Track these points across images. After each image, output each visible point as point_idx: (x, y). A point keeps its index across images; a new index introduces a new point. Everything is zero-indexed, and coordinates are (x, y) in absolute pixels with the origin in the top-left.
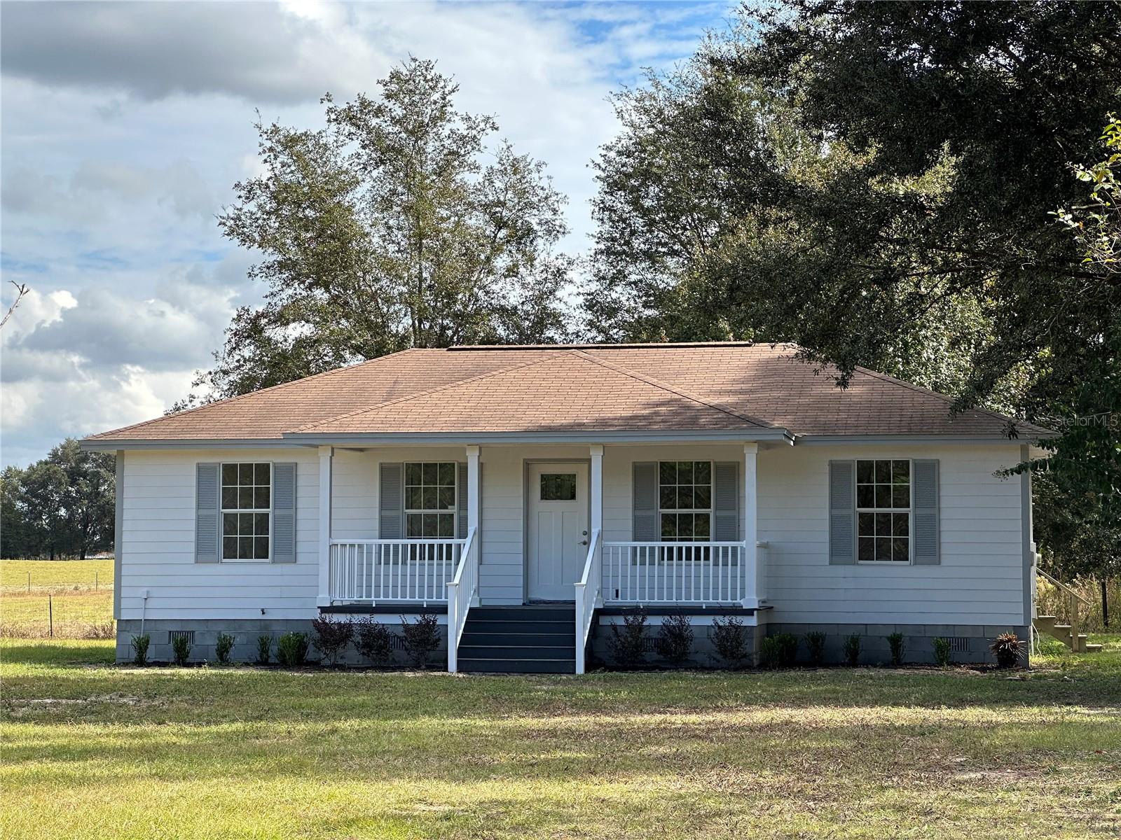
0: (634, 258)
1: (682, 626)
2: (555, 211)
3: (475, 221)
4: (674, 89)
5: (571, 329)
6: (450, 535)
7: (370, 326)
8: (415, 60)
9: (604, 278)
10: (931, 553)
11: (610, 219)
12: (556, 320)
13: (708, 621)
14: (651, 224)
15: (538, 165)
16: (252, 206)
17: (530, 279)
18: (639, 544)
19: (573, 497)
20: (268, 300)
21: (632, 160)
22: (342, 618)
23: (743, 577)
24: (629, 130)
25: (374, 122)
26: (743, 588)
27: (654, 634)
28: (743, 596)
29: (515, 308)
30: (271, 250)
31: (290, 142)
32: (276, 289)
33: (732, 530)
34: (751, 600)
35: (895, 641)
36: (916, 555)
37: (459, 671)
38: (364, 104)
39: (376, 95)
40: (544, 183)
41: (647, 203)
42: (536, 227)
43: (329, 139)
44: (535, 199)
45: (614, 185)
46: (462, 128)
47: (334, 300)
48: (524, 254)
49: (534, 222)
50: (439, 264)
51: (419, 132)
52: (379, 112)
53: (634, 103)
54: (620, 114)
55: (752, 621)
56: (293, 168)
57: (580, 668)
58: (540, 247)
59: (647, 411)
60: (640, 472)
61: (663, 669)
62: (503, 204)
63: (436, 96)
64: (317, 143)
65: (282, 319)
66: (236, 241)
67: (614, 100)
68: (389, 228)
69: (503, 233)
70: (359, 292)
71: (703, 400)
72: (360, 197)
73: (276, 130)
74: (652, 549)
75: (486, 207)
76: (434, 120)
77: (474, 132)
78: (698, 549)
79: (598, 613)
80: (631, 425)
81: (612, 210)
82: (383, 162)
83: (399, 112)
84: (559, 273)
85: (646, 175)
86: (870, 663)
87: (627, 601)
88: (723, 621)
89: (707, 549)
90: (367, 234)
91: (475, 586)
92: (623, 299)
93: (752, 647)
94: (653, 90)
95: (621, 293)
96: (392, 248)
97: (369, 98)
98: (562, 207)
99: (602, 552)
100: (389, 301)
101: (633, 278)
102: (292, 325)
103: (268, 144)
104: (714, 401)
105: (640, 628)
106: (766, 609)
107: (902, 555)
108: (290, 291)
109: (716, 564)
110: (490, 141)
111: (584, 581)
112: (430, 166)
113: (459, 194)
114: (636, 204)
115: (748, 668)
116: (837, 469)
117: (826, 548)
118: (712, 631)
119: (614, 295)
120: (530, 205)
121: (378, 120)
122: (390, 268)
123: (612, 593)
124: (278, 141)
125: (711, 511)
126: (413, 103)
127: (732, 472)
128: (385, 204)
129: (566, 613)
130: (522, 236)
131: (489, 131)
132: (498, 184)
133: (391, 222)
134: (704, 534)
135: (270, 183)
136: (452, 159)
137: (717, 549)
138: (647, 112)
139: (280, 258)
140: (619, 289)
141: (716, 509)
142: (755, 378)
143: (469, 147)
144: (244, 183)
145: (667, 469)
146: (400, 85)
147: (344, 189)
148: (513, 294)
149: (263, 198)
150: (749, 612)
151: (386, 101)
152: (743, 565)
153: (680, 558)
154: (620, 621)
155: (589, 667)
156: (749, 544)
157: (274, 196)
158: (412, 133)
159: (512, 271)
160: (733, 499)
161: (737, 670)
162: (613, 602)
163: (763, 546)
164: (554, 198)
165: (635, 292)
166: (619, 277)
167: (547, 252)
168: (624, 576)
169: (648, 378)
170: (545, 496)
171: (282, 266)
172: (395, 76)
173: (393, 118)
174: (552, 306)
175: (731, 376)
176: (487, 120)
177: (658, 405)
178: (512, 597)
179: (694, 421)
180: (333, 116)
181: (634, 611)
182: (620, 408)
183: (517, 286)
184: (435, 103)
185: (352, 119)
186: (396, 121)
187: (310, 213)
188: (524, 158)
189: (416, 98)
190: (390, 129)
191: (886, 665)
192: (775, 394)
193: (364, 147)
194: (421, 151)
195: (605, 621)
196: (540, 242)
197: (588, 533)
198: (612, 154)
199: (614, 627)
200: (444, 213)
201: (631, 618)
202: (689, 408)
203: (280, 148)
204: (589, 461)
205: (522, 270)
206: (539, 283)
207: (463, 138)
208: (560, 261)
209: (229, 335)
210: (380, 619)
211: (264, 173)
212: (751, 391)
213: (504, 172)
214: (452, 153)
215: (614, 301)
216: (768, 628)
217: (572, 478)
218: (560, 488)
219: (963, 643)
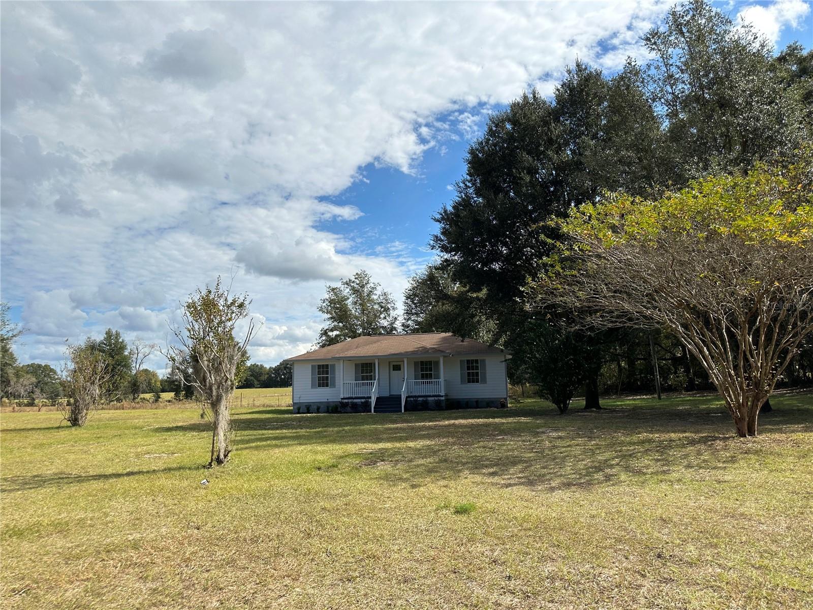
0: (413, 314)
1: (427, 400)
2: (394, 304)
3: (376, 307)
4: (421, 275)
5: (399, 331)
6: (371, 380)
7: (352, 331)
8: (361, 270)
9: (406, 319)
10: (484, 381)
11: (407, 305)
12: (395, 329)
13: (433, 398)
14: (416, 307)
15: (390, 294)
16: (325, 304)
17: (389, 320)
18: (416, 381)
19: (400, 370)
20: (329, 326)
21: (411, 292)
22: (346, 401)
23: (440, 388)
24: (411, 285)
25: (352, 284)
26: (441, 391)
27: (420, 402)
29: (386, 326)
30: (329, 314)
31: (333, 290)
32: (330, 323)
33: (437, 377)
34: (443, 393)
35: (477, 402)
36: (481, 381)
37: (374, 412)
38: (350, 280)
39: (353, 279)
40: (392, 298)
41: (415, 302)
42: (390, 308)
43: (342, 289)
44: (390, 301)
45: (408, 298)
46: (372, 285)
47: (344, 325)
48: (388, 314)
49: (389, 306)
50: (368, 317)
51: (363, 286)
52: (353, 282)
53: (412, 279)
54: (409, 281)
55: (443, 398)
56: (334, 295)
57: (403, 411)
59: (417, 350)
60: (416, 364)
61: (423, 411)
62: (382, 303)
63: (366, 278)
64: (339, 290)
65: (332, 330)
66: (321, 312)
68: (356, 309)
69: (383, 309)
70: (350, 324)
71: (430, 346)
72: (349, 302)
73: (330, 287)
74: (419, 382)
75: (379, 303)
76: (366, 284)
77: (375, 286)
78: (430, 381)
79: (407, 397)
80: (413, 353)
81: (407, 303)
82: (354, 294)
83: (358, 282)
84: (396, 319)
85: (415, 295)
87: (414, 394)
88: (436, 398)
89: (432, 381)
90: (351, 310)
91: (378, 392)
92: (410, 324)
93: (443, 404)
94: (416, 276)
95: (410, 322)
96: (357, 313)
98: (396, 303)
99: (407, 383)
100: (357, 326)
101: (413, 319)
102: (334, 332)
103: (328, 290)
104: (432, 347)
105: (417, 401)
106: (446, 395)
107: (477, 382)
108: (334, 324)
109: (434, 385)
110: (379, 288)
111: (403, 390)
112: (366, 294)
113: (372, 301)
114: (413, 302)
115: (443, 410)
116: (461, 361)
117: (460, 380)
118: (434, 401)
119: (408, 323)
120: (389, 303)
122: (356, 318)
123: (410, 393)
124: (330, 289)
125: (432, 372)
127: (437, 363)
128: (355, 303)
129: (399, 397)
130: (387, 310)
131: (379, 286)
132: (381, 298)
133: (357, 307)
134: (431, 378)
135: (329, 299)
136: (370, 293)
137: (434, 381)
138: (415, 281)
139: (331, 316)
141: (434, 372)
142: (442, 341)
143: (374, 290)
144: (323, 299)
145: (422, 363)
146: (358, 276)
147: (346, 300)
148: (385, 323)
149: (327, 302)
150: (442, 396)
151: (355, 280)
152: (440, 385)
153: (426, 384)
154: (412, 399)
155: (405, 410)
156: (442, 380)
157: (329, 302)
158: (361, 287)
159: (385, 318)
160: (438, 369)
161: (440, 410)
162: (410, 395)
163: (445, 380)
164: (394, 301)
165: (413, 322)
166: (409, 319)
167: (393, 313)
168: (413, 388)
169: (417, 342)
170: (394, 370)
171: (331, 318)
172: (357, 274)
174: (394, 326)
175: (436, 341)
176: (378, 283)
177: (419, 348)
178: (386, 394)
179: (428, 351)
180: (343, 283)
181: (415, 396)
182: (411, 349)
183: (386, 321)
184: (366, 280)
185: (347, 284)
186: (357, 284)
187: (338, 306)
188: (387, 292)
189: (362, 279)
190: (356, 286)
192: (447, 345)
193: (350, 290)
194: (363, 291)
195: (408, 399)
196: (391, 311)
197: (404, 378)
198: (407, 291)
199: (411, 401)
200: (369, 305)
201: (415, 398)
202: (426, 348)
203: (331, 291)
204: (404, 361)
205: (387, 318)
206: (391, 321)
207: (373, 288)
208: (396, 315)
209: (319, 334)
210: (355, 401)
211: (327, 296)
212: (441, 344)
213: (382, 295)
214: (370, 291)
216: (447, 400)
217: (400, 365)
218: (397, 368)
219: (492, 402)
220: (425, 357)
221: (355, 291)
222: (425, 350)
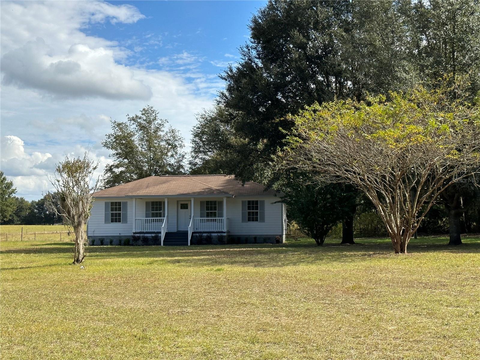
0: (200, 152)
1: (211, 236)
2: (182, 142)
3: (163, 143)
4: (210, 113)
5: (186, 169)
6: (161, 216)
7: (139, 169)
8: (149, 106)
9: (193, 157)
10: (263, 220)
11: (195, 143)
12: (182, 167)
13: (216, 234)
14: (204, 144)
15: (178, 131)
16: (110, 140)
17: (176, 157)
18: (201, 218)
19: (187, 208)
20: (114, 162)
21: (200, 130)
22: (137, 235)
23: (223, 225)
24: (199, 123)
25: (139, 120)
26: (223, 228)
27: (205, 237)
28: (223, 229)
29: (172, 164)
30: (114, 150)
31: (119, 125)
32: (115, 159)
33: (221, 215)
34: (225, 230)
35: (255, 238)
36: (260, 220)
37: (163, 245)
38: (136, 116)
39: (139, 114)
40: (179, 135)
41: (204, 140)
42: (177, 145)
43: (128, 124)
44: (177, 139)
45: (195, 136)
46: (160, 122)
47: (130, 162)
48: (175, 152)
49: (177, 144)
50: (155, 154)
51: (150, 122)
52: (140, 118)
53: (200, 116)
54: (197, 119)
55: (225, 234)
56: (119, 131)
57: (189, 244)
58: (179, 150)
59: (203, 191)
60: (202, 203)
61: (206, 245)
62: (169, 140)
63: (154, 115)
64: (125, 125)
65: (117, 167)
66: (106, 148)
67: (196, 115)
68: (143, 145)
69: (170, 147)
70: (136, 160)
71: (215, 188)
72: (136, 139)
73: (115, 122)
74: (204, 219)
75: (166, 141)
76: (153, 120)
77: (163, 123)
78: (214, 219)
79: (193, 233)
80: (200, 193)
81: (195, 141)
82: (141, 130)
83: (145, 118)
84: (183, 156)
85: (203, 133)
86: (250, 243)
87: (199, 230)
88: (219, 234)
89: (216, 219)
90: (138, 147)
91: (167, 228)
92: (198, 162)
93: (225, 240)
94: (205, 113)
95: (198, 161)
96: (143, 150)
97: (138, 115)
98: (184, 141)
99: (194, 220)
100: (143, 162)
101: (200, 157)
102: (120, 168)
103: (113, 125)
104: (217, 188)
105: (202, 236)
106: (228, 232)
107: (257, 220)
108: (119, 160)
109: (218, 223)
110: (166, 125)
111: (190, 226)
112: (153, 131)
113: (159, 137)
114: (201, 140)
115: (224, 244)
116: (243, 202)
117: (241, 219)
118: (217, 237)
119: (196, 161)
120: (176, 140)
121: (140, 120)
122: (143, 155)
123: (196, 229)
124: (116, 125)
125: (217, 211)
126: (148, 116)
127: (221, 203)
128: (142, 140)
129: (186, 233)
130: (174, 147)
131: (166, 123)
132: (168, 135)
133: (143, 144)
134: (215, 216)
135: (114, 134)
136: (157, 129)
137: (218, 219)
138: (203, 118)
139: (116, 152)
140: (197, 159)
141: (218, 211)
142: (226, 183)
143: (162, 127)
144: (108, 135)
145: (208, 202)
146: (145, 112)
147: (132, 136)
148: (172, 161)
149: (112, 138)
150: (225, 232)
151: (142, 116)
152: (223, 223)
153: (210, 221)
154: (198, 235)
155: (191, 244)
156: (225, 218)
157: (115, 138)
158: (147, 123)
159: (172, 156)
160: (221, 209)
161: (222, 244)
162: (196, 231)
163: (228, 219)
164: (182, 139)
165: (201, 160)
166: (197, 156)
167: (180, 151)
168: (198, 225)
169: (203, 183)
170: (181, 208)
171: (117, 154)
172: (144, 109)
173: (143, 120)
174: (181, 164)
175: (221, 183)
176: (166, 120)
177: (206, 189)
178: (174, 230)
179: (213, 192)
180: (129, 119)
181: (201, 232)
182: (197, 190)
183: (173, 159)
184: (154, 116)
185: (133, 120)
186: (144, 120)
187: (124, 142)
188: (175, 129)
189: (149, 115)
190: (143, 122)
191: (253, 243)
192: (230, 186)
193: (137, 126)
194: (150, 127)
195: (194, 235)
196: (178, 149)
197: (191, 216)
198: (195, 128)
199: (196, 236)
200: (156, 142)
201: (200, 234)
202: (212, 190)
203: (116, 126)
204: (191, 201)
205: (174, 156)
206: (178, 158)
207: (160, 124)
208: (183, 153)
209: (105, 170)
210: (146, 235)
211: (112, 132)
212: (225, 186)
213: (170, 132)
214: (158, 128)
215: (196, 162)
216: (229, 236)
217: (187, 204)
218: (185, 206)
219: (269, 238)
220: (211, 198)
221: (142, 127)
222: (211, 191)
